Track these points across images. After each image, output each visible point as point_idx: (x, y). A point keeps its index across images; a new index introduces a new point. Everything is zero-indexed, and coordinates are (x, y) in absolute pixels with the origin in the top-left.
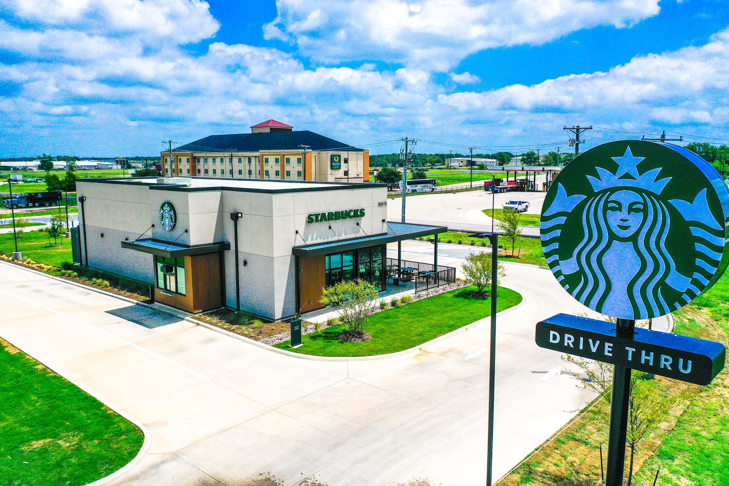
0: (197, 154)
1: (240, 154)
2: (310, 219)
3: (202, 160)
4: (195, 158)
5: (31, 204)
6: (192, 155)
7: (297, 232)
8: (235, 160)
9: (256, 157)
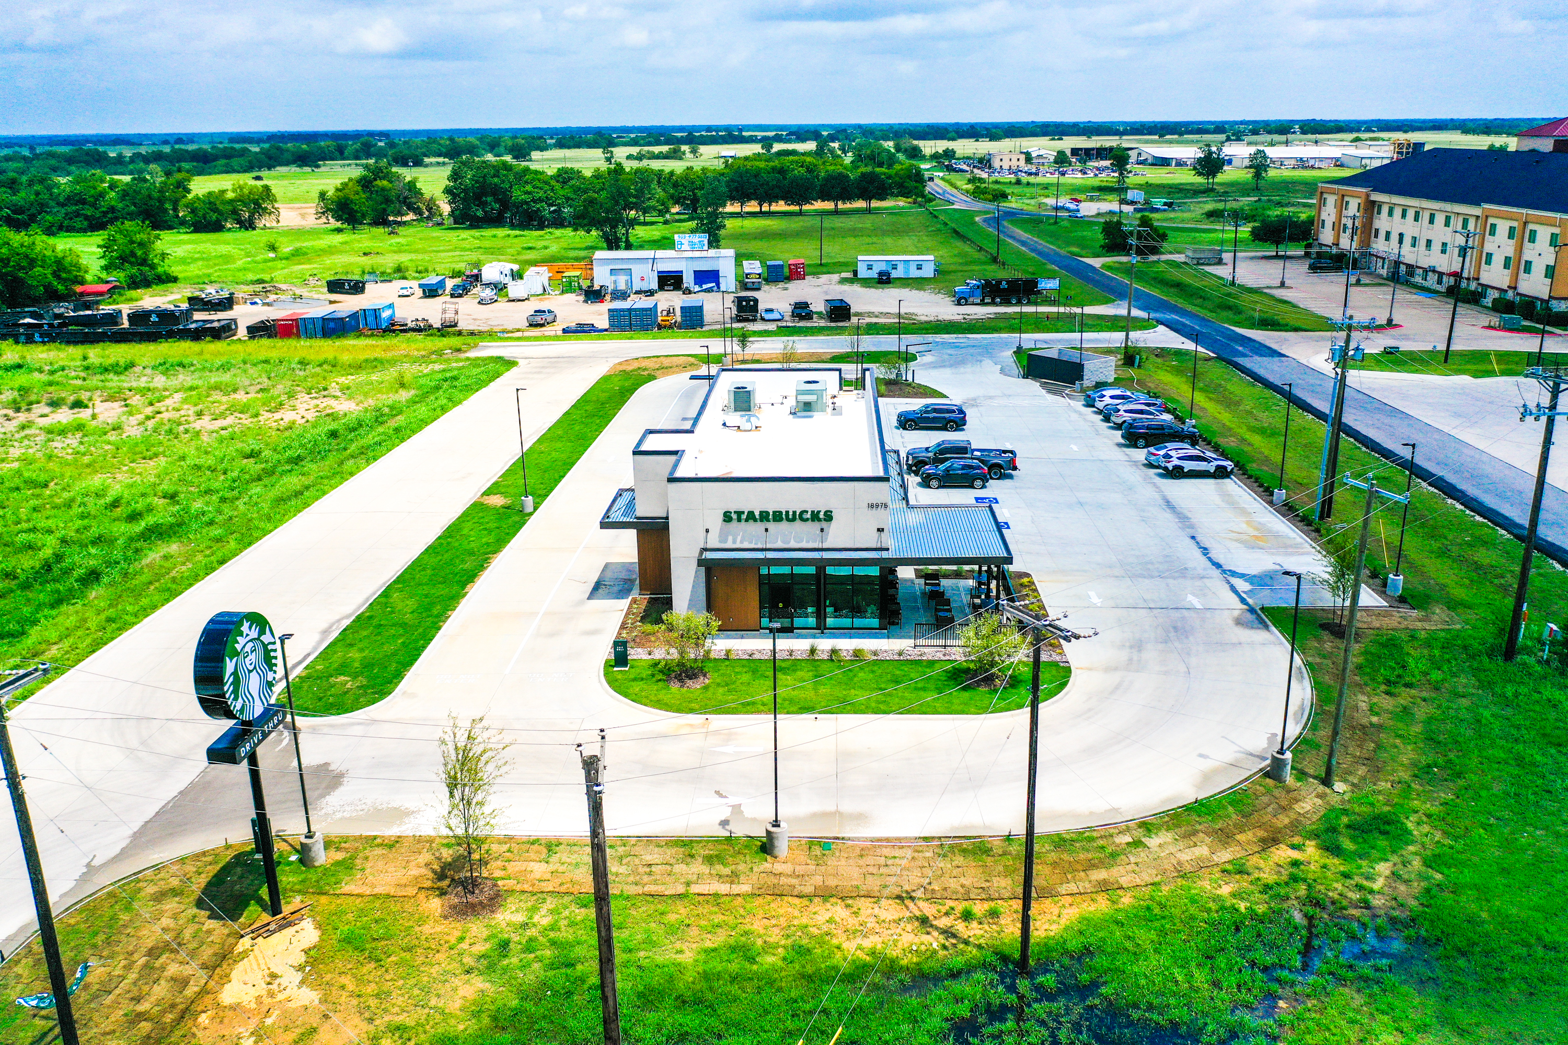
0: (1377, 197)
1: (1448, 207)
2: (727, 517)
3: (1385, 210)
4: (1374, 202)
5: (988, 300)
6: (1368, 196)
7: (707, 531)
8: (1440, 219)
9: (1478, 217)
